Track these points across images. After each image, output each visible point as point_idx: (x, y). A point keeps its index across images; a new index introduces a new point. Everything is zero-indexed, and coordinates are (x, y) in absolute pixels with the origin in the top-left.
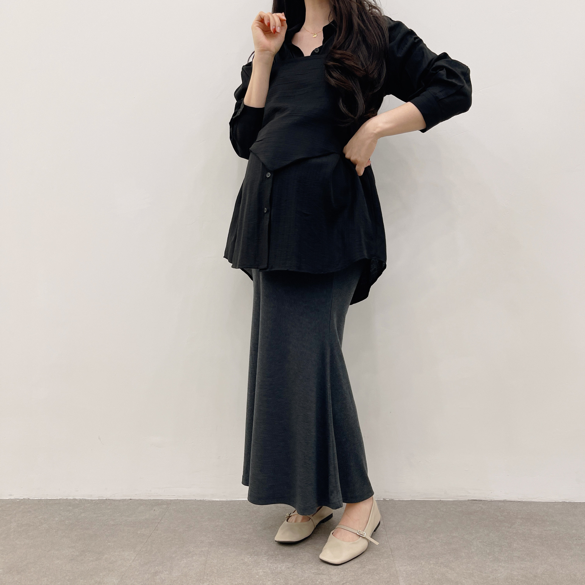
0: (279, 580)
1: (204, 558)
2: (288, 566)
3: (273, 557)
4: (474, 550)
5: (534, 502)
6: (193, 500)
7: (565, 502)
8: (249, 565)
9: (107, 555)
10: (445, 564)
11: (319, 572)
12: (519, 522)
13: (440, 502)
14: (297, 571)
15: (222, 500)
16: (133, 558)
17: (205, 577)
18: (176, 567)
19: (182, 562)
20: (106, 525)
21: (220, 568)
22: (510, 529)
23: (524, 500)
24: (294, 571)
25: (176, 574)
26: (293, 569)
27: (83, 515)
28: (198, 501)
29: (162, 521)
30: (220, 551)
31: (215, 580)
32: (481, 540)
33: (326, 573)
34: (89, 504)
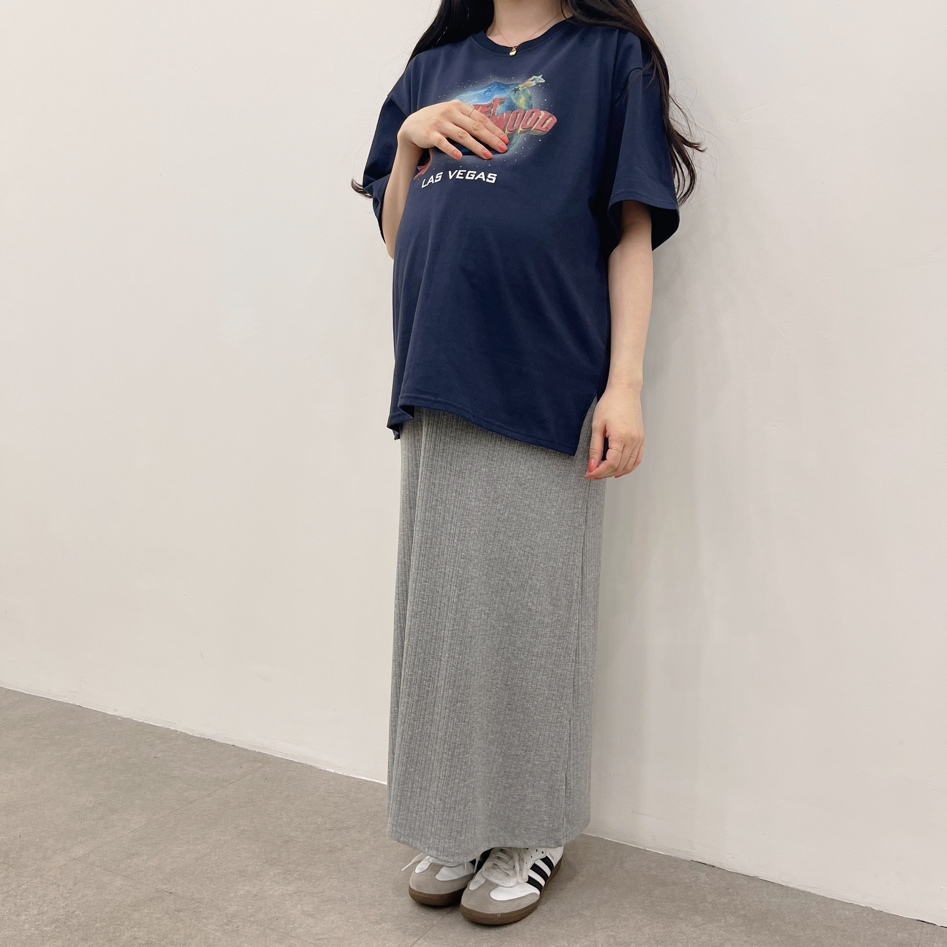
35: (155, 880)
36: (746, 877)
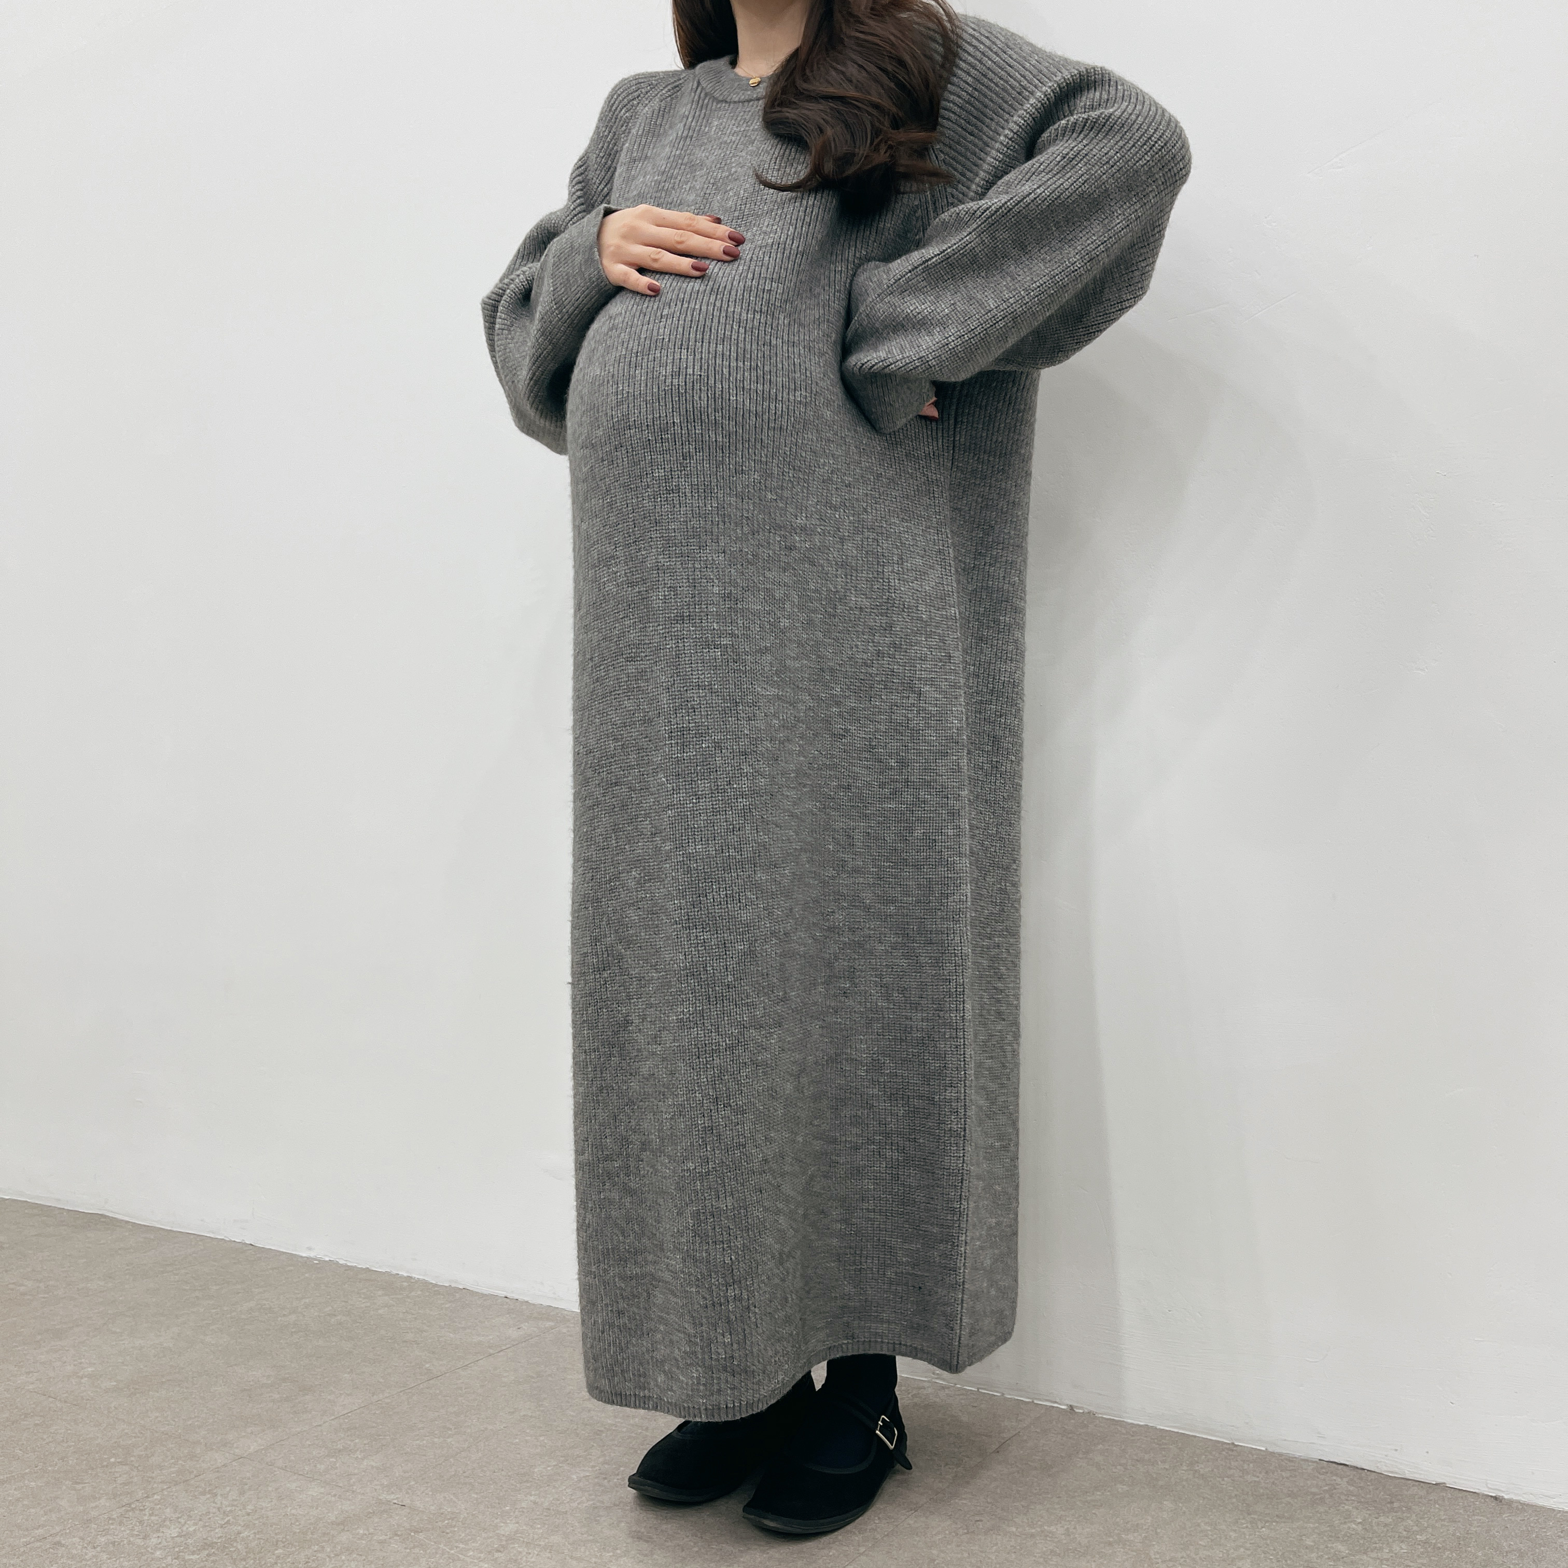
35: (378, 1487)
36: (1422, 1484)
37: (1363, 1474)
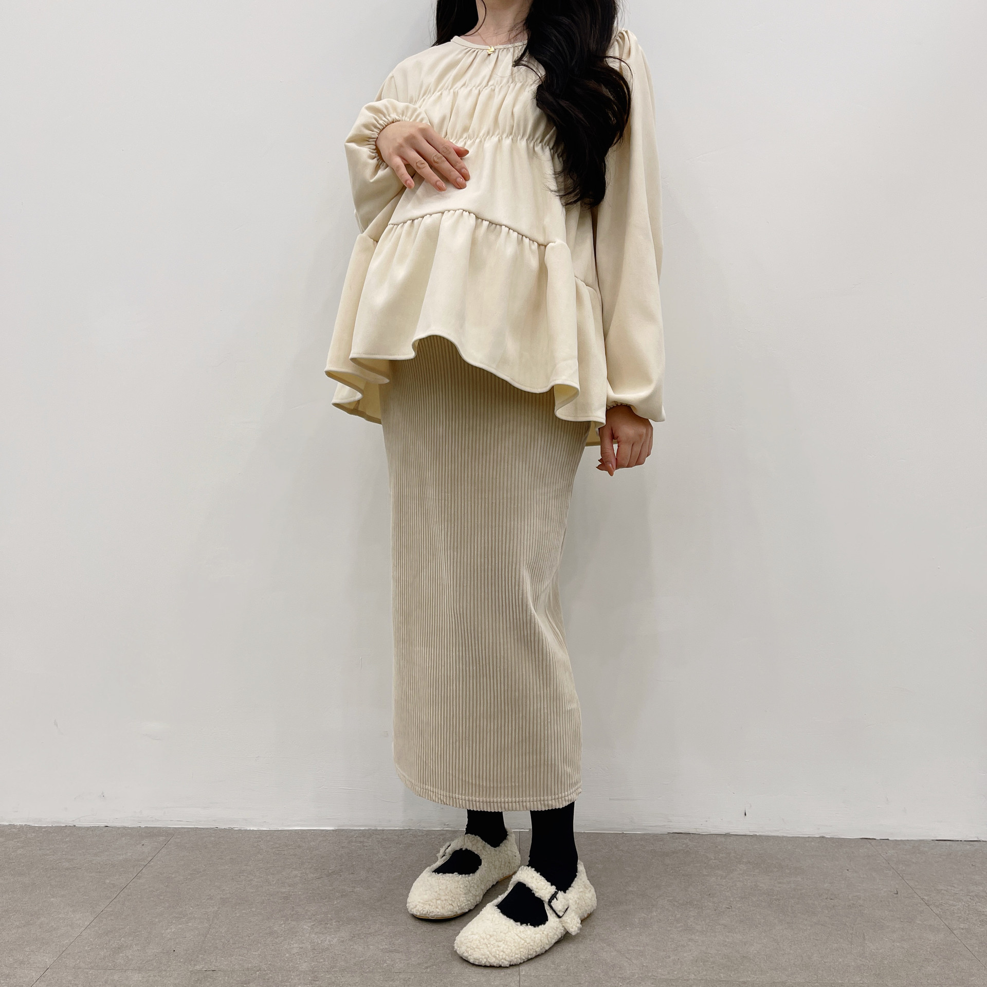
0: (322, 960)
1: (207, 925)
2: (343, 937)
3: (321, 924)
4: (655, 914)
5: (774, 837)
6: (212, 828)
7: (823, 837)
8: (278, 937)
9: (45, 917)
10: (603, 935)
11: (391, 948)
12: (741, 870)
13: (621, 835)
14: (356, 947)
15: (261, 829)
16: (87, 923)
17: (201, 956)
18: (157, 939)
19: (169, 931)
20: (56, 869)
21: (228, 941)
22: (724, 881)
23: (758, 834)
24: (351, 945)
25: (153, 951)
26: (351, 943)
27: (19, 852)
28: (221, 830)
29: (152, 863)
30: (236, 913)
31: (216, 960)
32: (672, 898)
33: (402, 950)
34: (33, 834)
37: (692, 835)
